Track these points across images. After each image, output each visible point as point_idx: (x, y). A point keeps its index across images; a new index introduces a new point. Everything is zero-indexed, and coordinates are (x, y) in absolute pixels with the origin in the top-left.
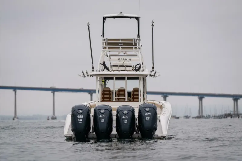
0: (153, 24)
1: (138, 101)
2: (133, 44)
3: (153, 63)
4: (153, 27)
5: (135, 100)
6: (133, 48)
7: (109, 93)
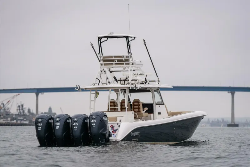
0: (144, 42)
1: (125, 111)
2: (123, 60)
3: (157, 77)
4: (145, 44)
5: (123, 110)
6: (124, 63)
7: (114, 104)
